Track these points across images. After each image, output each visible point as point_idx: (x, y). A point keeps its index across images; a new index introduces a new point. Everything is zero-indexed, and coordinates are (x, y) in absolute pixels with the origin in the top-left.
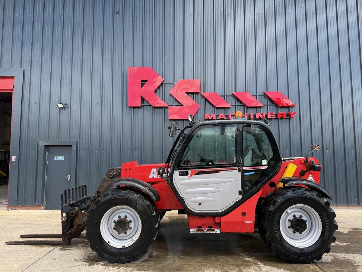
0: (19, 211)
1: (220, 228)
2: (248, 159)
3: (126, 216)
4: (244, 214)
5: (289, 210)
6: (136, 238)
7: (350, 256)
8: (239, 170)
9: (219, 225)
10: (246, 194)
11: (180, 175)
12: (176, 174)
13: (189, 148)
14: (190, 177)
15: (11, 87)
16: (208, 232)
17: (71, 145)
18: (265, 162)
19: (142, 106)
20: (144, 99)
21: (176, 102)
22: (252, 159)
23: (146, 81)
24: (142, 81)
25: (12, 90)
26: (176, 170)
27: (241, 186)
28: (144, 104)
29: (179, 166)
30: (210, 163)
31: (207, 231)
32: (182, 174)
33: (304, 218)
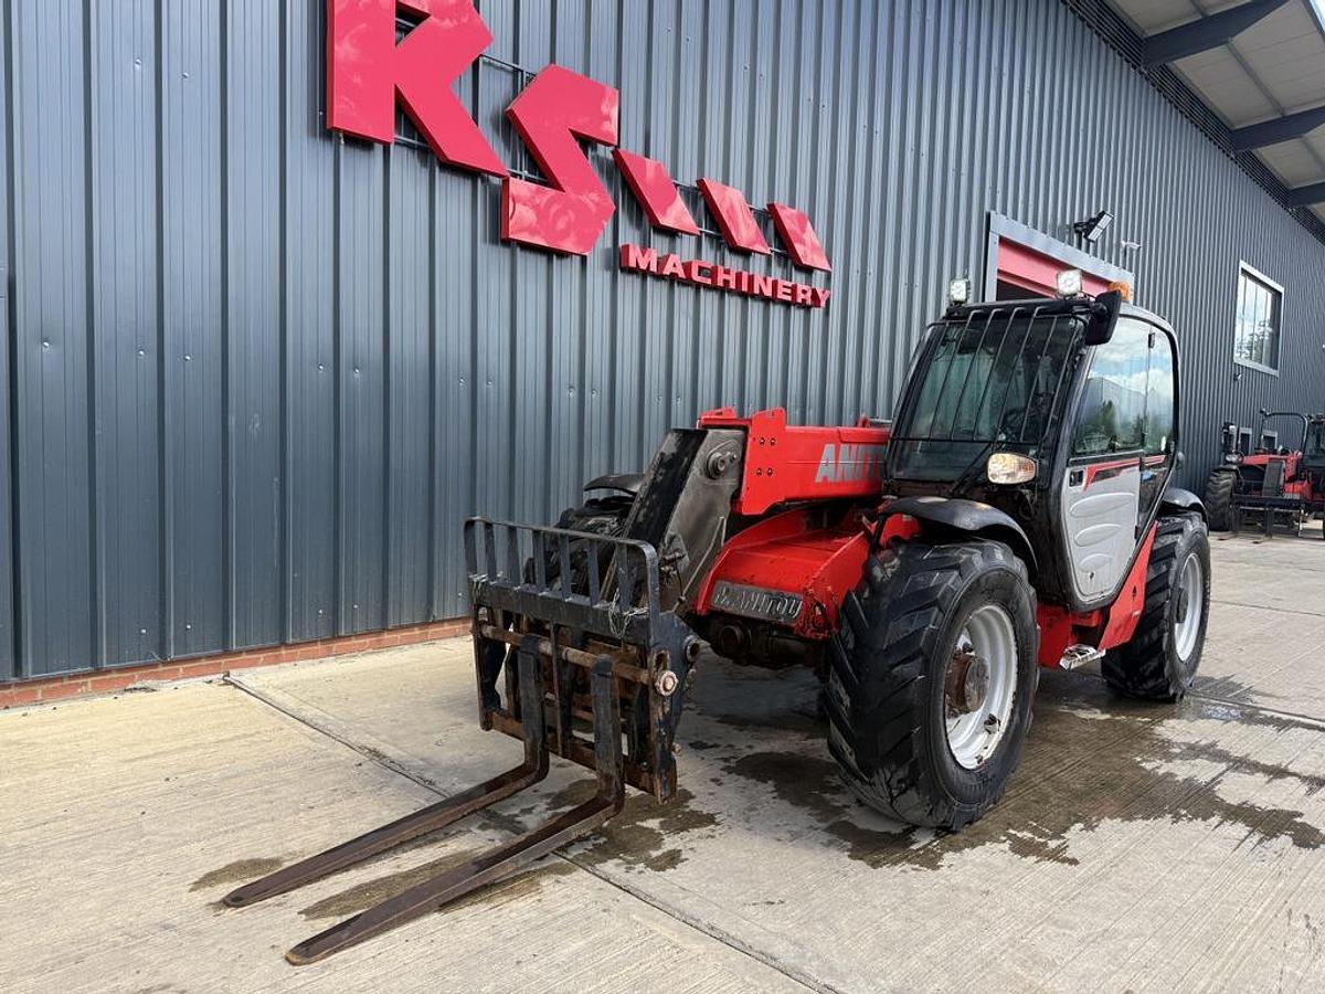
4: (1135, 592)
8: (1140, 467)
11: (1071, 484)
14: (1085, 488)
21: (526, 160)
26: (1068, 465)
27: (1137, 513)
32: (1074, 480)
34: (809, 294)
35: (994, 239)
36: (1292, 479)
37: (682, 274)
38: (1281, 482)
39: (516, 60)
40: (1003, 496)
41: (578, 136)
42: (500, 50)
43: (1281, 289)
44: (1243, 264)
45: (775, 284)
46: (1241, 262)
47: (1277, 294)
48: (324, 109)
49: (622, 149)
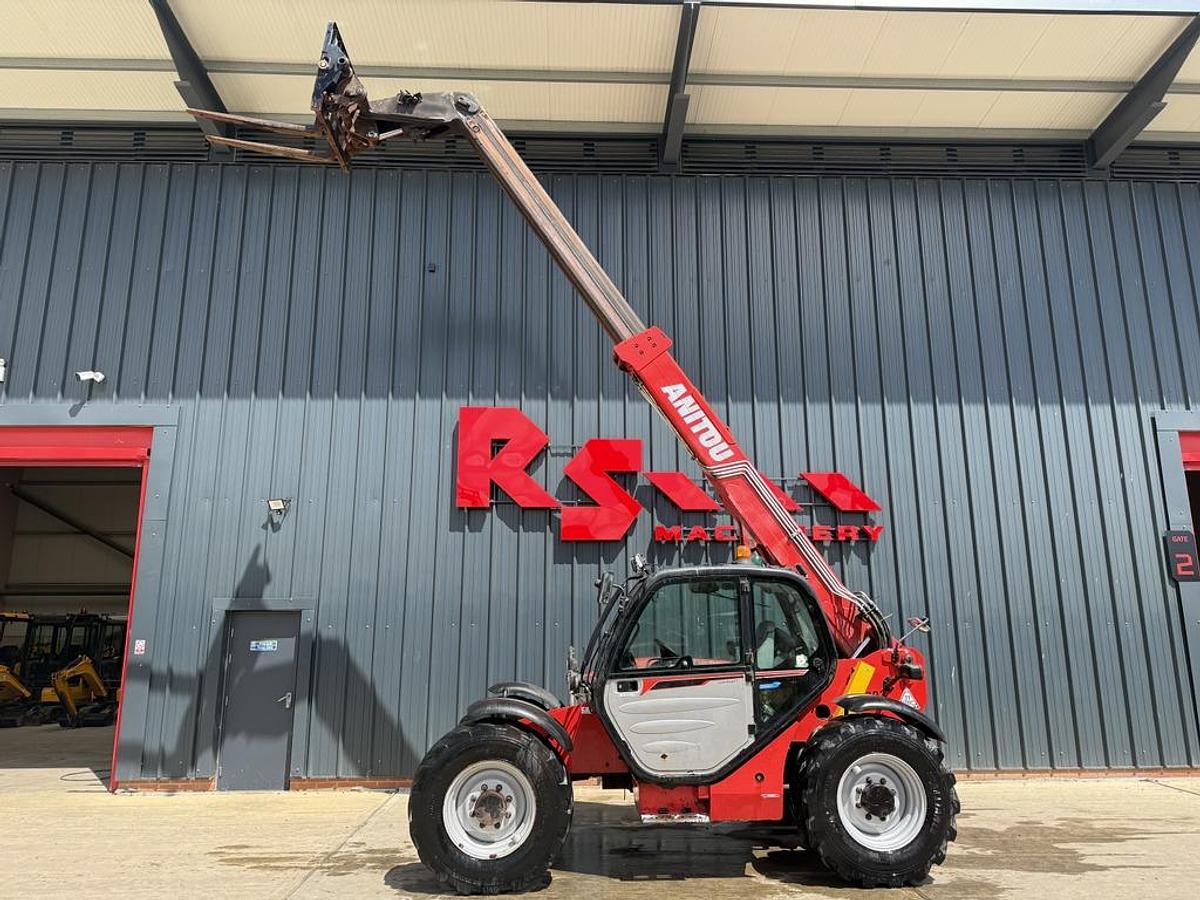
0: (144, 795)
1: (707, 812)
2: (766, 654)
3: (499, 785)
4: (760, 777)
5: (856, 767)
6: (522, 835)
7: (990, 875)
8: (748, 679)
9: (705, 806)
10: (764, 731)
11: (619, 690)
12: (611, 689)
13: (638, 628)
14: (642, 694)
15: (143, 452)
16: (684, 821)
17: (299, 612)
18: (801, 661)
19: (492, 504)
20: (497, 487)
21: (581, 494)
22: (775, 652)
23: (505, 441)
24: (493, 441)
25: (143, 461)
26: (611, 678)
27: (752, 714)
28: (497, 499)
29: (616, 669)
30: (685, 663)
31: (679, 818)
32: (623, 688)
33: (890, 785)
35: (1167, 436)
39: (572, 443)
41: (611, 473)
42: (563, 441)
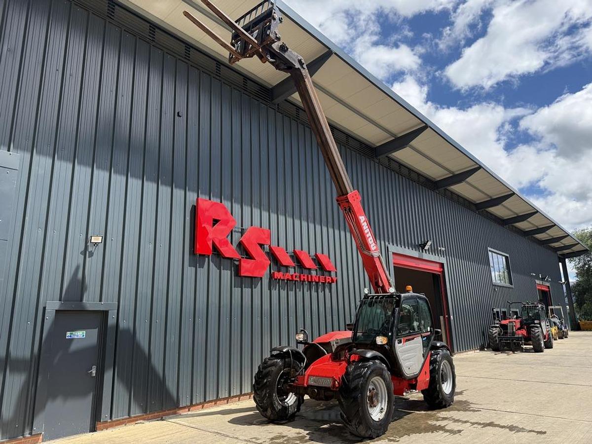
4: (425, 373)
8: (421, 337)
11: (398, 343)
14: (403, 344)
17: (107, 312)
18: (429, 329)
26: (397, 339)
27: (423, 350)
34: (330, 279)
35: (390, 254)
36: (519, 329)
37: (291, 279)
38: (514, 330)
39: (242, 226)
40: (380, 348)
41: (259, 244)
42: (238, 225)
43: (508, 255)
44: (489, 249)
45: (319, 277)
46: (488, 248)
47: (507, 258)
48: (194, 248)
49: (271, 246)
